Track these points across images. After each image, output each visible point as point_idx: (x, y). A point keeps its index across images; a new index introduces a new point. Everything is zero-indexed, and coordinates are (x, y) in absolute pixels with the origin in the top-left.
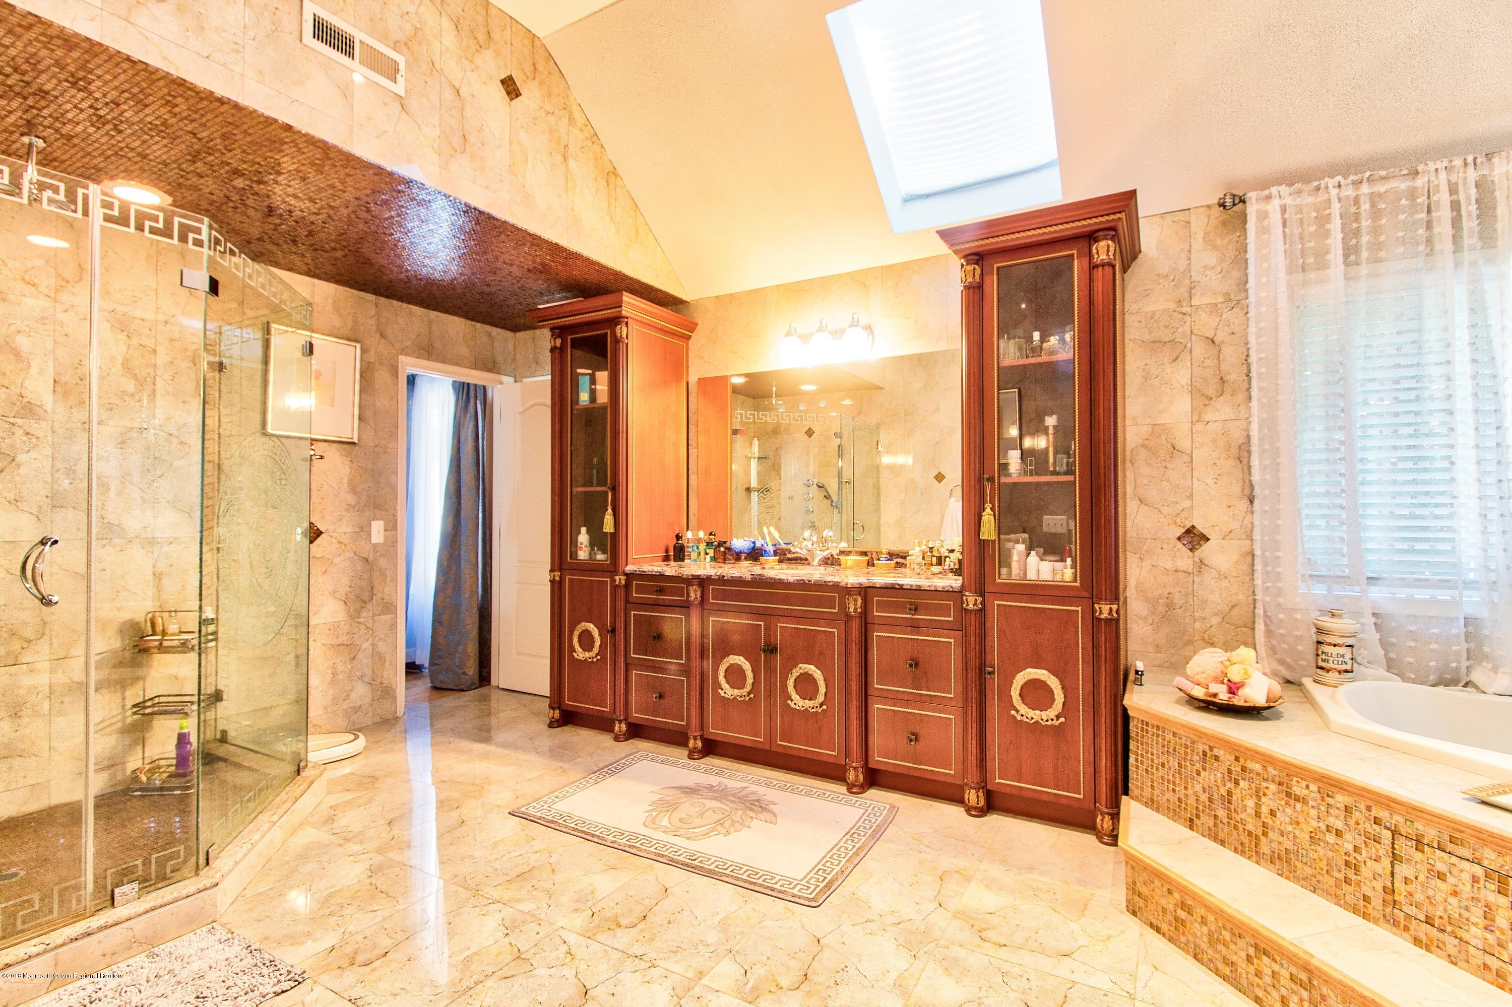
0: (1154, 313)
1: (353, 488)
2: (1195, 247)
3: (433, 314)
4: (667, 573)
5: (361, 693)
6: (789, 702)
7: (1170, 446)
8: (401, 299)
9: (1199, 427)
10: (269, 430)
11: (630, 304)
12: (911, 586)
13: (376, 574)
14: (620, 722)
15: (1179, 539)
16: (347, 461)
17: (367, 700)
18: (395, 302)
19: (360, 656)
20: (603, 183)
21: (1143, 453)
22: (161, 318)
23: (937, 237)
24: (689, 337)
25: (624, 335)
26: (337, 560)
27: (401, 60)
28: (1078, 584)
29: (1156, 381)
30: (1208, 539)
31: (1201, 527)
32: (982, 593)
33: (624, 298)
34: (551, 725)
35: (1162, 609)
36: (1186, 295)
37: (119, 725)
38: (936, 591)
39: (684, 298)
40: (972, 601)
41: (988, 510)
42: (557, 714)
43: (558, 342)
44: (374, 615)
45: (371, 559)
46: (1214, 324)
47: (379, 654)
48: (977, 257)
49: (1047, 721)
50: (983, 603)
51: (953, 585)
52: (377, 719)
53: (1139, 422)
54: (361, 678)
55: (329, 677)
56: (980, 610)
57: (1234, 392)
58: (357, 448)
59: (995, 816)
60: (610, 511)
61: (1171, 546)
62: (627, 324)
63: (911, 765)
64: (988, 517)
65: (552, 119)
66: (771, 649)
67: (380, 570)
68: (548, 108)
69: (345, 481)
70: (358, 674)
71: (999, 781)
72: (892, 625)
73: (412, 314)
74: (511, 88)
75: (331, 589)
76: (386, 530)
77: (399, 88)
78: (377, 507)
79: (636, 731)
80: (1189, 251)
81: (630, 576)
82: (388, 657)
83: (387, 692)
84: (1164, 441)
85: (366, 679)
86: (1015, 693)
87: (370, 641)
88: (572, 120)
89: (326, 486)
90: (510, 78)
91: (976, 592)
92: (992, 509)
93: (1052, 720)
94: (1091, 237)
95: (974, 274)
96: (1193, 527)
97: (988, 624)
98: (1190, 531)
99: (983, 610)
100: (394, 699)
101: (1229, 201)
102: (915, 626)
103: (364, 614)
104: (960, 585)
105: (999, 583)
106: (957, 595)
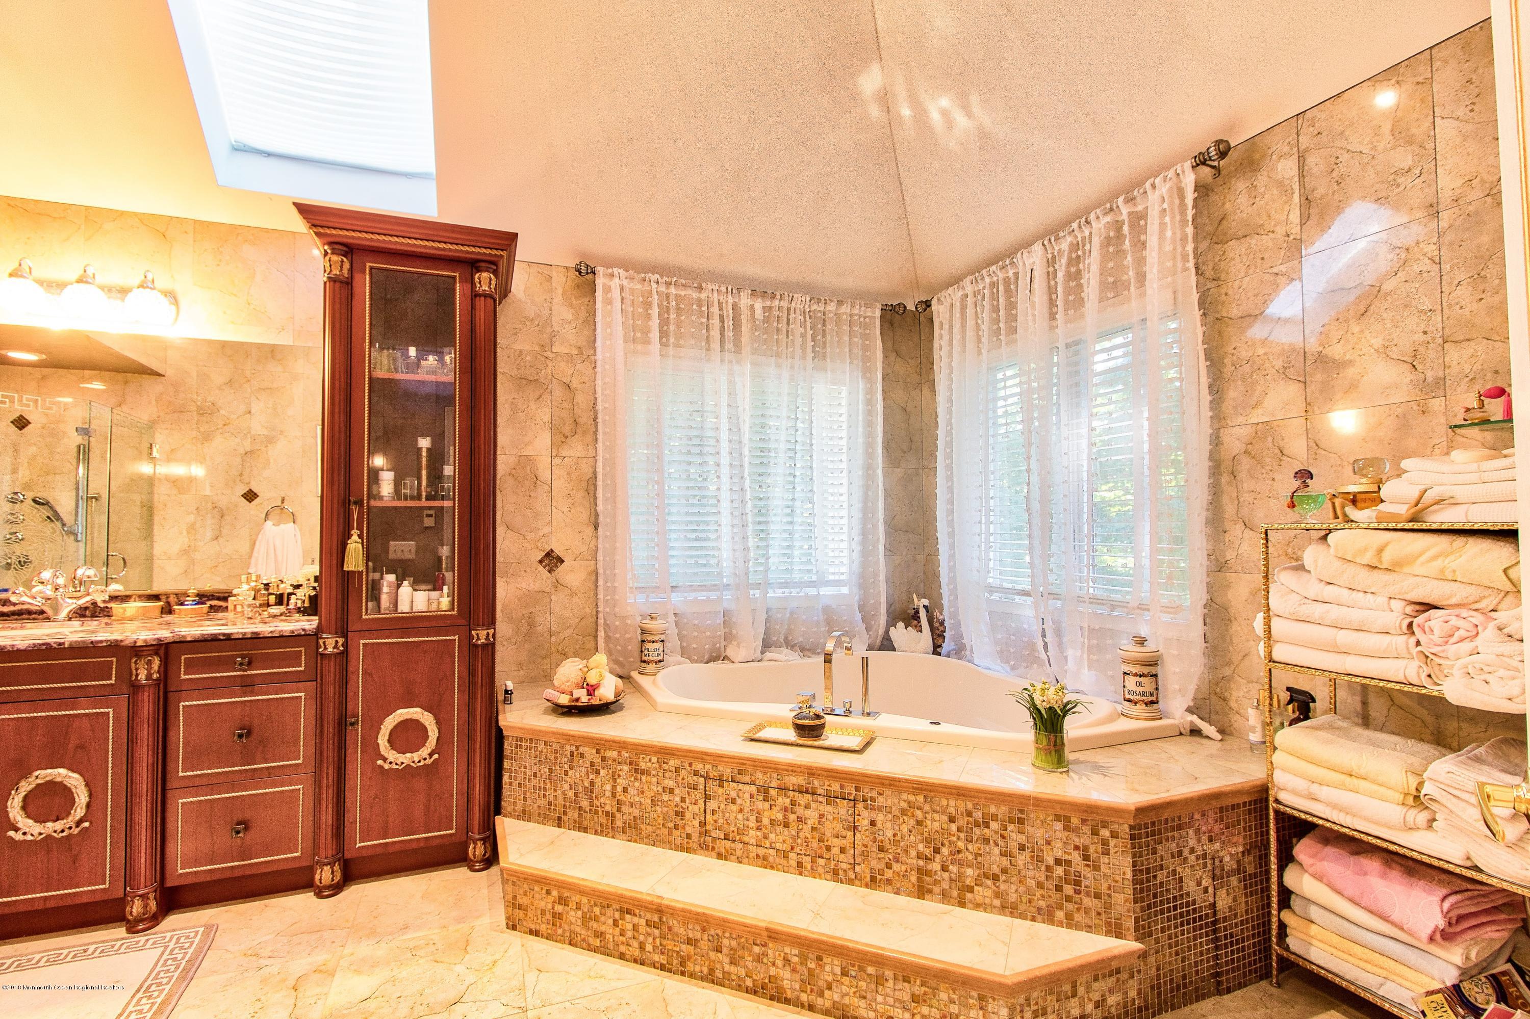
0: (521, 351)
2: (555, 300)
6: (11, 833)
7: (533, 476)
9: (557, 461)
12: (245, 634)
15: (541, 562)
21: (510, 481)
23: (294, 210)
28: (455, 612)
29: (522, 415)
30: (563, 561)
31: (559, 551)
32: (343, 632)
35: (524, 628)
36: (548, 341)
38: (282, 636)
40: (330, 644)
41: (355, 537)
46: (570, 372)
48: (344, 249)
49: (419, 762)
50: (345, 645)
51: (307, 627)
53: (507, 452)
56: (342, 653)
57: (584, 433)
59: (353, 887)
61: (533, 569)
63: (236, 863)
64: (355, 546)
71: (360, 845)
72: (211, 688)
80: (551, 303)
84: (529, 471)
86: (383, 740)
91: (336, 633)
92: (360, 536)
93: (425, 759)
94: (473, 265)
95: (342, 267)
96: (552, 551)
97: (351, 668)
98: (549, 554)
99: (344, 655)
101: (583, 269)
102: (247, 685)
104: (315, 626)
105: (366, 619)
106: (311, 639)
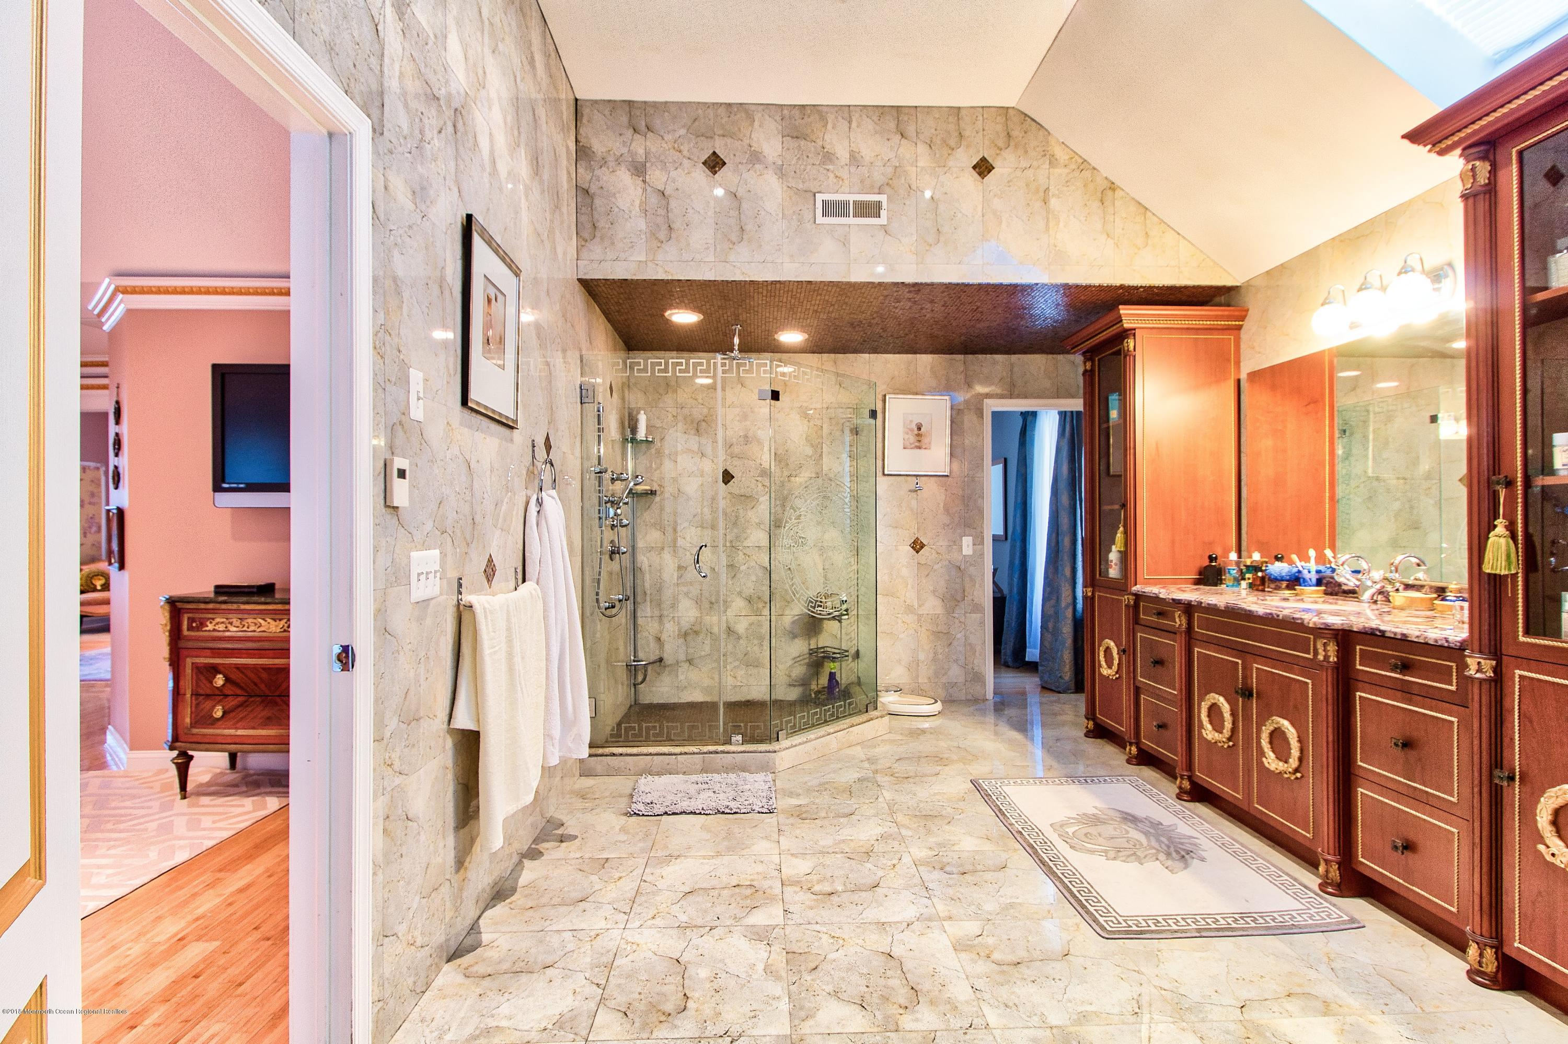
1: (947, 510)
3: (1014, 358)
4: (1161, 596)
5: (956, 673)
6: (1264, 759)
8: (984, 351)
10: (886, 472)
11: (1130, 315)
12: (1395, 634)
13: (967, 579)
14: (1131, 744)
16: (943, 490)
17: (961, 679)
18: (980, 356)
19: (955, 643)
20: (1097, 204)
22: (825, 406)
24: (1239, 328)
25: (1131, 348)
26: (936, 567)
27: (883, 198)
32: (1495, 651)
33: (1121, 312)
34: (1086, 735)
37: (807, 661)
38: (1427, 644)
39: (1229, 283)
41: (1500, 529)
42: (1091, 725)
43: (1088, 366)
44: (966, 612)
45: (962, 567)
47: (970, 644)
48: (1482, 148)
50: (1497, 670)
51: (1451, 639)
52: (970, 697)
54: (956, 661)
55: (931, 655)
56: (1489, 680)
58: (950, 479)
60: (1121, 529)
62: (1134, 335)
63: (1401, 881)
64: (1498, 540)
65: (1029, 173)
66: (1247, 693)
67: (970, 576)
68: (1024, 164)
69: (942, 505)
70: (954, 657)
71: (1517, 946)
72: (1378, 685)
73: (995, 363)
74: (983, 168)
75: (932, 588)
76: (974, 544)
77: (883, 220)
78: (967, 525)
79: (1145, 758)
81: (1138, 597)
82: (978, 648)
83: (978, 678)
85: (960, 663)
86: (1543, 819)
87: (963, 633)
88: (1053, 161)
89: (927, 510)
90: (983, 160)
91: (1481, 652)
92: (1509, 528)
95: (1474, 177)
97: (1506, 704)
99: (1498, 680)
100: (984, 684)
102: (1406, 692)
103: (958, 611)
104: (1459, 639)
105: (1524, 643)
106: (1456, 652)
